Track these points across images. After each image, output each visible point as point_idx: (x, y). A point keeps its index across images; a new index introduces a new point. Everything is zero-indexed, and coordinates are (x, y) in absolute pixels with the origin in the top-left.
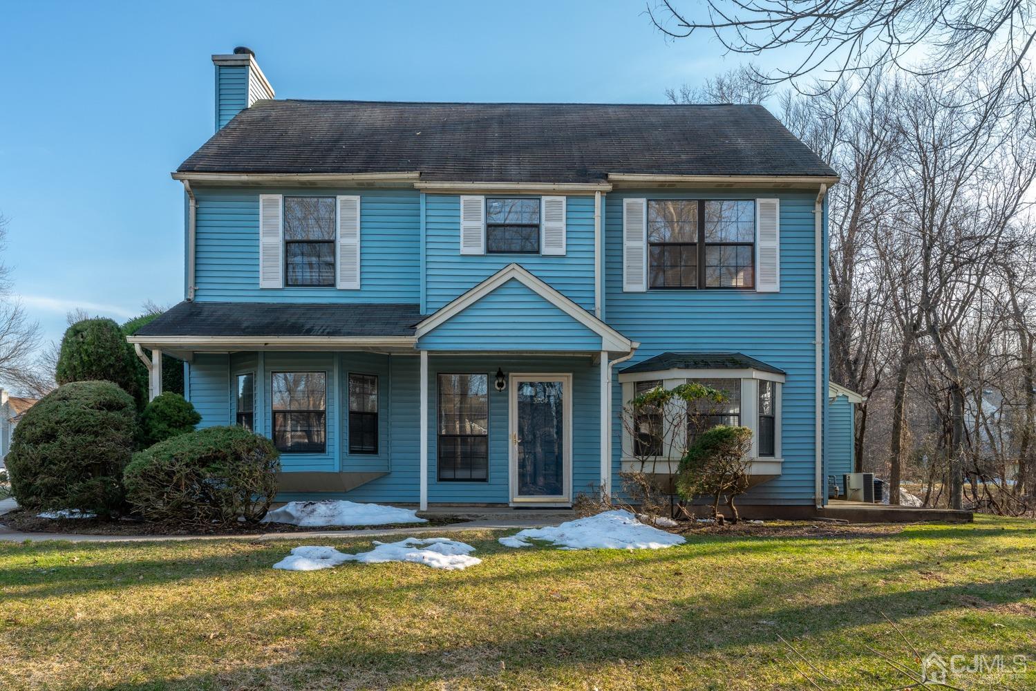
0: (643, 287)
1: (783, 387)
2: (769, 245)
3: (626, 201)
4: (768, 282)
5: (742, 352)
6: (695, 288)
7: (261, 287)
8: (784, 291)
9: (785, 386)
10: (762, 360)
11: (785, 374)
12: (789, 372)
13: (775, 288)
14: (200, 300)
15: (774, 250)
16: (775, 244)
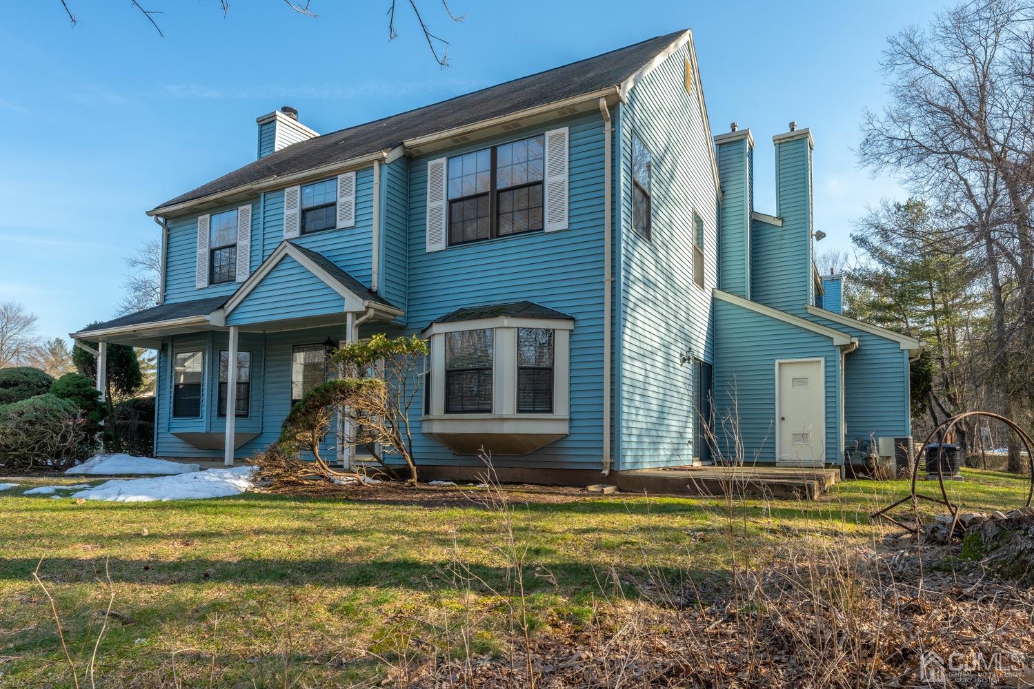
0: (442, 246)
1: (571, 336)
2: (557, 180)
3: (430, 163)
4: (556, 219)
5: (529, 300)
6: (487, 239)
7: (197, 288)
8: (575, 227)
9: (574, 333)
10: (549, 306)
11: (572, 319)
12: (578, 317)
13: (564, 225)
14: (168, 302)
15: (563, 183)
16: (564, 177)
